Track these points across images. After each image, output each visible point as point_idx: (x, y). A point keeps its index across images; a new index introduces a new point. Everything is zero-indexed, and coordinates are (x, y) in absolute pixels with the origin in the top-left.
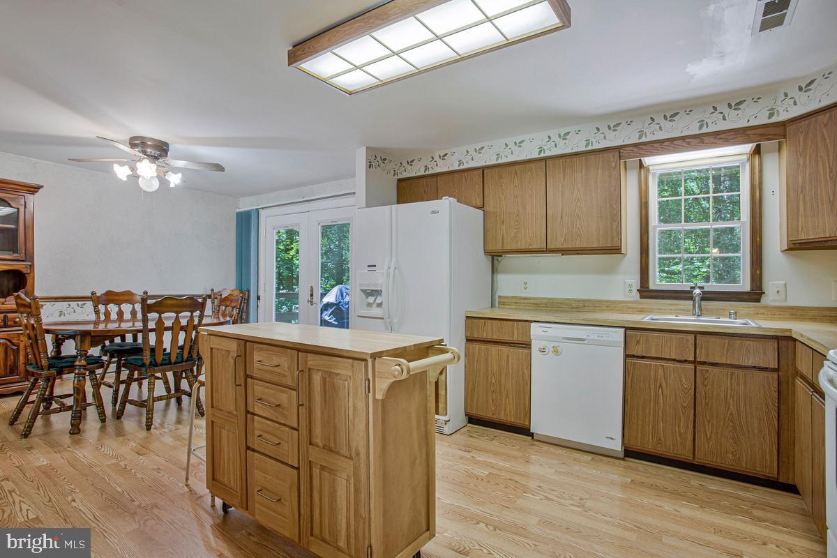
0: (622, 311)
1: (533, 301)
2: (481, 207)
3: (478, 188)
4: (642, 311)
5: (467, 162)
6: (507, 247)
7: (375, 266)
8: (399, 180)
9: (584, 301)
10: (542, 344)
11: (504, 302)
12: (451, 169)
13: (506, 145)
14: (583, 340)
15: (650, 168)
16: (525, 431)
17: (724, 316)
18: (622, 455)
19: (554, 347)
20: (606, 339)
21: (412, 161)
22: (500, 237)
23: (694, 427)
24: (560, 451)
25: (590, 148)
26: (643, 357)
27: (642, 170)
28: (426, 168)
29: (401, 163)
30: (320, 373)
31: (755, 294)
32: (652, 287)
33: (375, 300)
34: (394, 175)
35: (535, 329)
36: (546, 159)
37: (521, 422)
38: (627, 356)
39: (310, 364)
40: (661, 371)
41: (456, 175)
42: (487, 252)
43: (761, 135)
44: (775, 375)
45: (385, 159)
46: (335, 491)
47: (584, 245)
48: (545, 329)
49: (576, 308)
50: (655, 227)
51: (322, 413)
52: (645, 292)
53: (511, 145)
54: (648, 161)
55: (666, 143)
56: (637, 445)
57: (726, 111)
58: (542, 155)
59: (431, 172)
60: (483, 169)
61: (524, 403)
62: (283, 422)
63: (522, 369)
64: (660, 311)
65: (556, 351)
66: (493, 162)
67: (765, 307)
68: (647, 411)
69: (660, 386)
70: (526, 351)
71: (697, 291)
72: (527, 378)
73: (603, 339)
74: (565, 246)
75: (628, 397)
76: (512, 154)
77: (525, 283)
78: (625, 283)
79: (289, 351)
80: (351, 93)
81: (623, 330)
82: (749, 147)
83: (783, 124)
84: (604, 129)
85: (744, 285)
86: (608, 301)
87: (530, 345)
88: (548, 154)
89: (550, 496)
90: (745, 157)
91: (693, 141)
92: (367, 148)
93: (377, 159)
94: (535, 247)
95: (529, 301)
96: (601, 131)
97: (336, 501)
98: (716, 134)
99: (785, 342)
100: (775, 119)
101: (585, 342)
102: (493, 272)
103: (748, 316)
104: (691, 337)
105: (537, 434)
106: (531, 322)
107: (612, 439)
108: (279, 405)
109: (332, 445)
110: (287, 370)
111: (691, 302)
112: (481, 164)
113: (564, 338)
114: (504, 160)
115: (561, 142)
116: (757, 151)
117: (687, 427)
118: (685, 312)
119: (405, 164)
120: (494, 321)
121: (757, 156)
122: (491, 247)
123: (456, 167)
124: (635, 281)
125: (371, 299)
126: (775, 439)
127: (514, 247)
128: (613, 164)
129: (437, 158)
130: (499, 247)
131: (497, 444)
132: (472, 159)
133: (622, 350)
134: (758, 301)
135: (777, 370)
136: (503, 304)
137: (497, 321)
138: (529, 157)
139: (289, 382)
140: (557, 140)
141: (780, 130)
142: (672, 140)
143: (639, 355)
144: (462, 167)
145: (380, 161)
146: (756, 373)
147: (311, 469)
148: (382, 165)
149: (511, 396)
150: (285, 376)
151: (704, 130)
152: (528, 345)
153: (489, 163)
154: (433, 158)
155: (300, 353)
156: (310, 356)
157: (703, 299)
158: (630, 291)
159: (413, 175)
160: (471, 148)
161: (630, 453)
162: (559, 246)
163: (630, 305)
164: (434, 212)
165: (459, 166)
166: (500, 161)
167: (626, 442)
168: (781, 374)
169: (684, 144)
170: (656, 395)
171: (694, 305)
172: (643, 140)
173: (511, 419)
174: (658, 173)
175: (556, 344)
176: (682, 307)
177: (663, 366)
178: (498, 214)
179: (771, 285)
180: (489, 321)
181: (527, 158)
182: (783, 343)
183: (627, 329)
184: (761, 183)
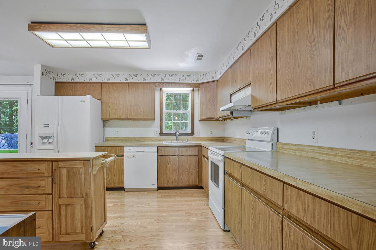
0: (154, 141)
1: (120, 139)
2: (100, 99)
3: (99, 91)
4: (160, 140)
5: (94, 79)
6: (111, 117)
7: (49, 124)
8: (56, 83)
9: (140, 138)
10: (128, 154)
11: (108, 139)
12: (86, 81)
13: (112, 75)
14: (143, 151)
15: (164, 91)
16: (122, 189)
17: (184, 141)
18: (157, 189)
19: (133, 155)
20: (152, 150)
21: (64, 74)
22: (108, 113)
23: (178, 176)
24: (136, 193)
25: (145, 81)
26: (163, 156)
27: (161, 91)
28: (72, 79)
29: (58, 74)
30: (66, 169)
31: (192, 134)
32: (163, 132)
33: (48, 141)
34: (54, 80)
35: (126, 149)
36: (128, 83)
37: (121, 185)
38: (158, 156)
39: (60, 166)
40: (168, 159)
41: (88, 85)
42: (102, 119)
43: (195, 86)
44: (197, 157)
45: (50, 72)
46: (74, 212)
47: (142, 117)
48: (130, 149)
49: (138, 140)
50: (165, 111)
51: (67, 184)
52: (161, 134)
53: (114, 75)
54: (163, 89)
55: (169, 84)
56: (162, 185)
57: (187, 77)
58: (127, 81)
59: (75, 81)
60: (101, 83)
61: (122, 178)
62: (42, 193)
63: (121, 165)
64: (166, 140)
65: (134, 156)
66: (106, 81)
67: (195, 138)
68: (165, 173)
69: (168, 164)
70: (122, 158)
71: (178, 133)
72: (122, 168)
73: (151, 150)
74: (135, 117)
75: (159, 169)
76: (114, 79)
77: (117, 131)
78: (155, 131)
79: (46, 162)
80: (53, 47)
81: (157, 147)
82: (191, 89)
83: (200, 84)
84: (150, 75)
85: (189, 131)
86: (149, 138)
87: (124, 155)
88: (129, 81)
89: (138, 205)
90: (190, 91)
91: (177, 85)
92: (42, 65)
93: (46, 71)
94: (123, 117)
95: (119, 139)
96: (149, 76)
97: (75, 216)
98: (184, 83)
99: (200, 147)
100: (198, 82)
101: (145, 152)
102: (104, 127)
103: (190, 140)
104: (177, 148)
105: (126, 189)
106: (124, 146)
107: (154, 184)
108: (40, 186)
109: (73, 195)
110: (45, 170)
111: (175, 137)
112: (101, 81)
113: (137, 151)
114: (111, 81)
115: (134, 77)
116: (193, 90)
117: (176, 176)
118: (173, 140)
119: (60, 75)
120: (108, 147)
121: (193, 92)
122: (104, 117)
123: (88, 81)
124: (158, 130)
125: (45, 141)
126: (197, 175)
127: (115, 117)
128: (153, 89)
129: (78, 75)
130: (108, 117)
131: (112, 195)
132: (96, 78)
133: (157, 153)
134: (193, 136)
135: (198, 155)
136: (108, 140)
137: (110, 147)
138: (122, 81)
139: (46, 175)
140: (133, 76)
141: (199, 85)
142: (171, 83)
143: (162, 155)
144: (91, 81)
145: (47, 73)
146: (193, 156)
147: (60, 208)
148: (48, 74)
149: (116, 176)
150: (44, 173)
151: (180, 82)
152: (123, 155)
153: (103, 81)
154: (76, 75)
155: (53, 162)
156: (60, 163)
157: (179, 136)
158: (157, 134)
159: (65, 81)
160: (96, 73)
161: (159, 188)
162: (133, 117)
163: (157, 139)
164: (82, 101)
165: (90, 80)
166: (109, 81)
167: (158, 185)
168: (199, 156)
169: (175, 85)
170: (167, 167)
171: (176, 138)
172: (163, 82)
173: (116, 185)
174: (166, 93)
175: (134, 154)
176: (173, 139)
177: (169, 158)
178: (108, 103)
179: (196, 131)
180: (106, 147)
181: (121, 81)
182: (199, 147)
183: (158, 146)
184: (194, 100)
